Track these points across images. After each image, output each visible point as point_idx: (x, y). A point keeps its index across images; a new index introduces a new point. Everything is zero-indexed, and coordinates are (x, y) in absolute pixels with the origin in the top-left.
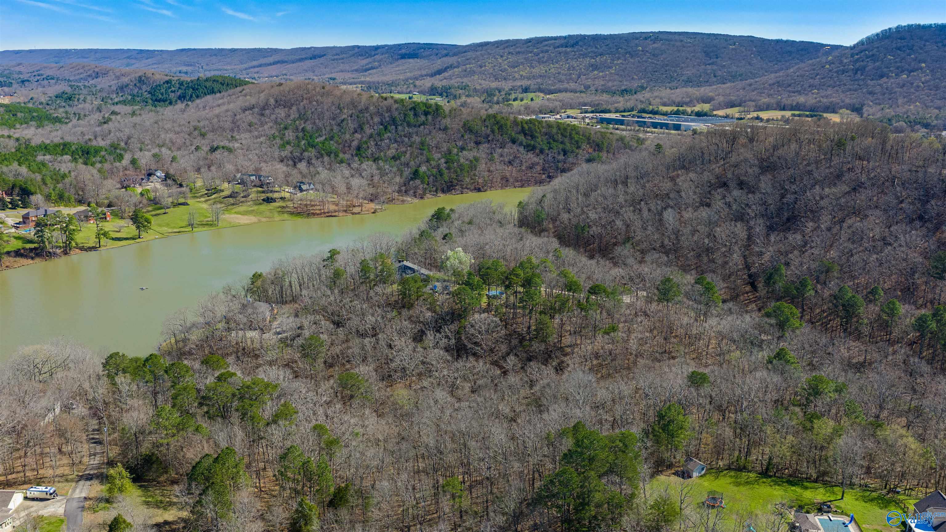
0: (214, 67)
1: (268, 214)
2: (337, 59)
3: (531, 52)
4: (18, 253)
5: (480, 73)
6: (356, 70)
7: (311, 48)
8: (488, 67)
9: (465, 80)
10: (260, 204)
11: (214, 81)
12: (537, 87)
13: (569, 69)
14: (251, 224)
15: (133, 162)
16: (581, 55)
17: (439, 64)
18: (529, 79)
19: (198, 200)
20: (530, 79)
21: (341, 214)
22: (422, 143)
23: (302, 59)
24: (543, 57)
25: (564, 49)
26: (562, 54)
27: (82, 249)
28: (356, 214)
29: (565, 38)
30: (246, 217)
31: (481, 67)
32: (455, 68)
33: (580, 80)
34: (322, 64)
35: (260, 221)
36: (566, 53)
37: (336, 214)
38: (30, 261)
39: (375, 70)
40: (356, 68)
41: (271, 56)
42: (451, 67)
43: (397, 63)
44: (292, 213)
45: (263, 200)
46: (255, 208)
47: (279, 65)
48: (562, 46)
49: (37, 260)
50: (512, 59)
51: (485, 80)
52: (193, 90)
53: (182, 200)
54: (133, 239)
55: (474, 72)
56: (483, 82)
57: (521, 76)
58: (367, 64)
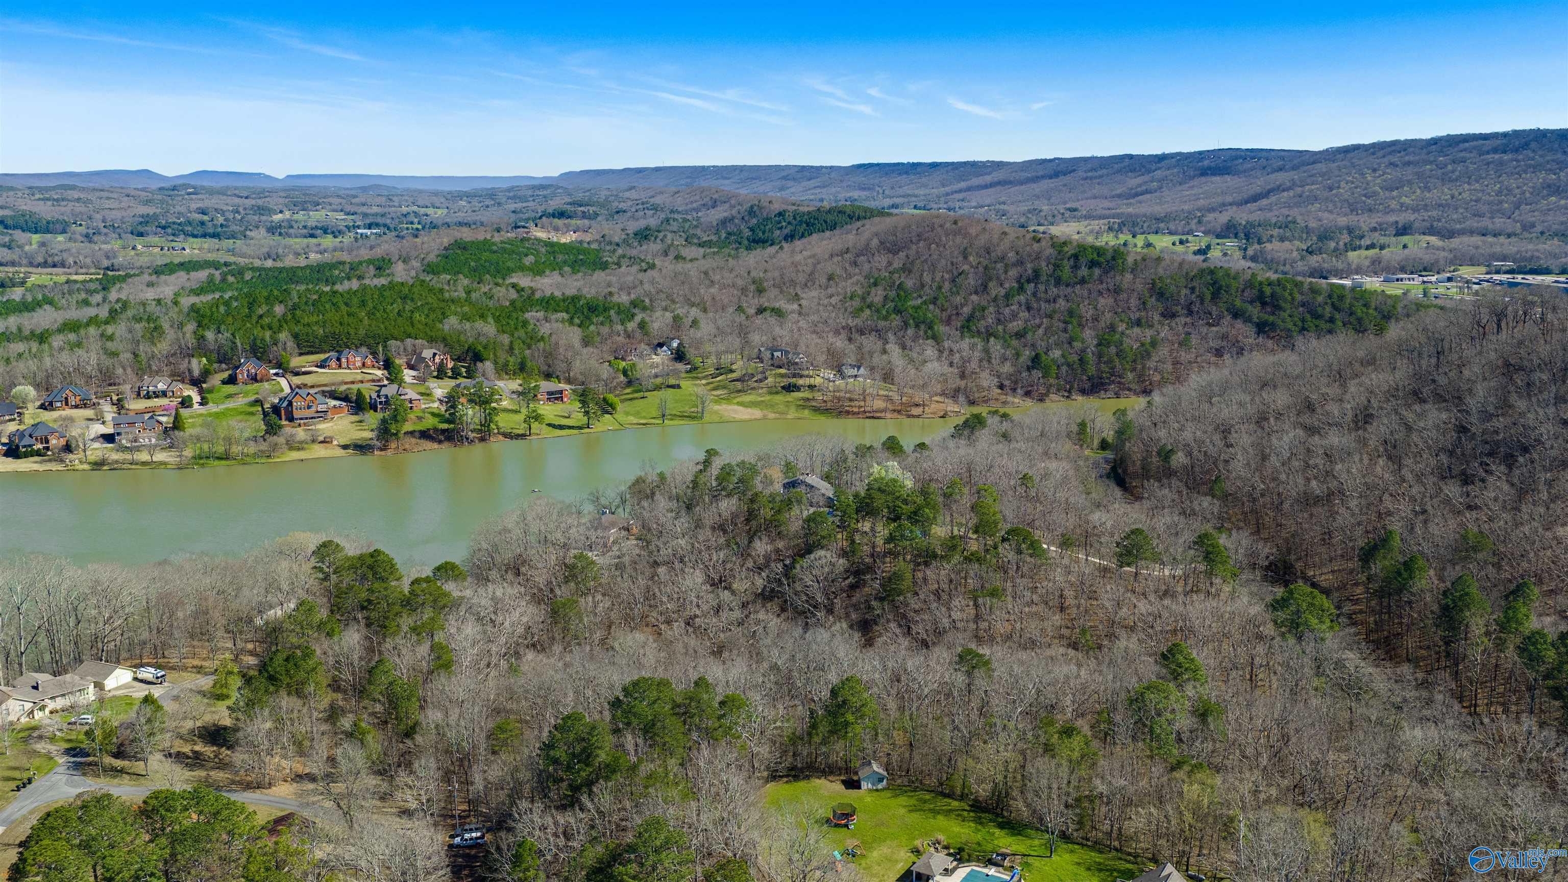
0: (900, 192)
1: (782, 408)
2: (1091, 178)
3: (1431, 163)
4: (425, 435)
5: (1327, 199)
6: (1119, 196)
7: (1055, 159)
8: (1344, 190)
9: (1294, 213)
10: (777, 393)
11: (840, 212)
12: (1428, 224)
13: (1499, 193)
14: (751, 420)
15: (642, 325)
16: (1530, 166)
17: (1260, 183)
18: (1415, 210)
19: (698, 382)
20: (1418, 210)
21: (889, 415)
22: (1071, 313)
23: (1037, 177)
24: (1453, 172)
25: (1497, 156)
26: (1492, 166)
27: (508, 436)
28: (914, 416)
29: (1505, 135)
30: (749, 410)
31: (1331, 189)
32: (1284, 191)
33: (1517, 212)
34: (1065, 185)
35: (765, 418)
36: (1501, 163)
37: (883, 415)
38: (436, 446)
39: (1148, 196)
40: (1118, 192)
41: (989, 174)
42: (1279, 189)
43: (1192, 183)
44: (816, 410)
45: (783, 388)
46: (768, 398)
47: (999, 188)
48: (1495, 150)
49: (446, 445)
50: (1392, 175)
51: (1331, 212)
52: (808, 225)
53: (672, 381)
54: (580, 428)
55: (1316, 198)
56: (1326, 215)
57: (1402, 205)
58: (1140, 185)
